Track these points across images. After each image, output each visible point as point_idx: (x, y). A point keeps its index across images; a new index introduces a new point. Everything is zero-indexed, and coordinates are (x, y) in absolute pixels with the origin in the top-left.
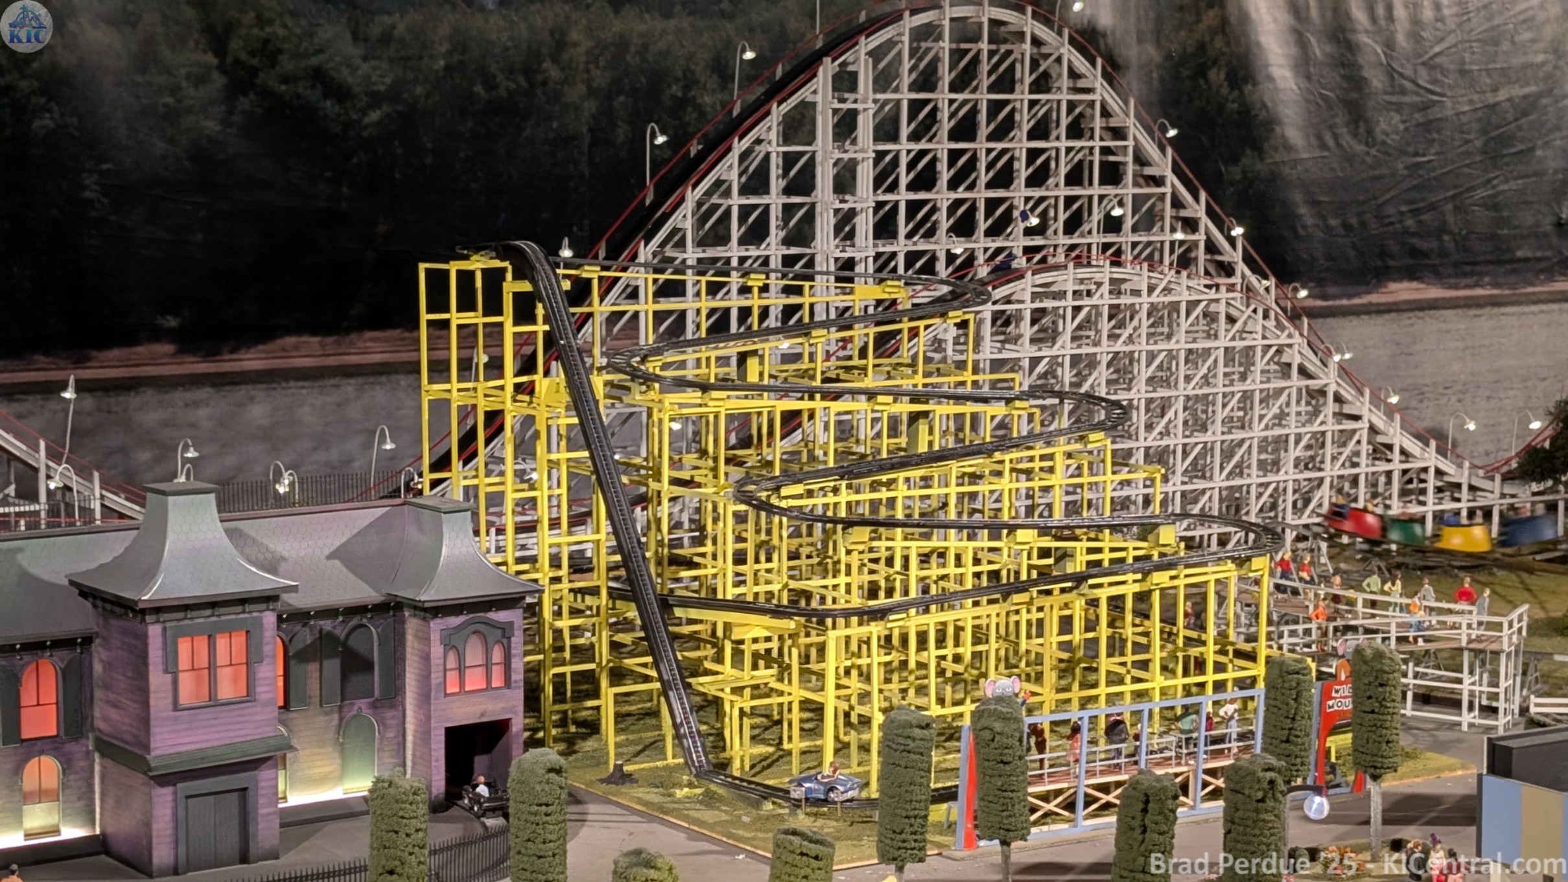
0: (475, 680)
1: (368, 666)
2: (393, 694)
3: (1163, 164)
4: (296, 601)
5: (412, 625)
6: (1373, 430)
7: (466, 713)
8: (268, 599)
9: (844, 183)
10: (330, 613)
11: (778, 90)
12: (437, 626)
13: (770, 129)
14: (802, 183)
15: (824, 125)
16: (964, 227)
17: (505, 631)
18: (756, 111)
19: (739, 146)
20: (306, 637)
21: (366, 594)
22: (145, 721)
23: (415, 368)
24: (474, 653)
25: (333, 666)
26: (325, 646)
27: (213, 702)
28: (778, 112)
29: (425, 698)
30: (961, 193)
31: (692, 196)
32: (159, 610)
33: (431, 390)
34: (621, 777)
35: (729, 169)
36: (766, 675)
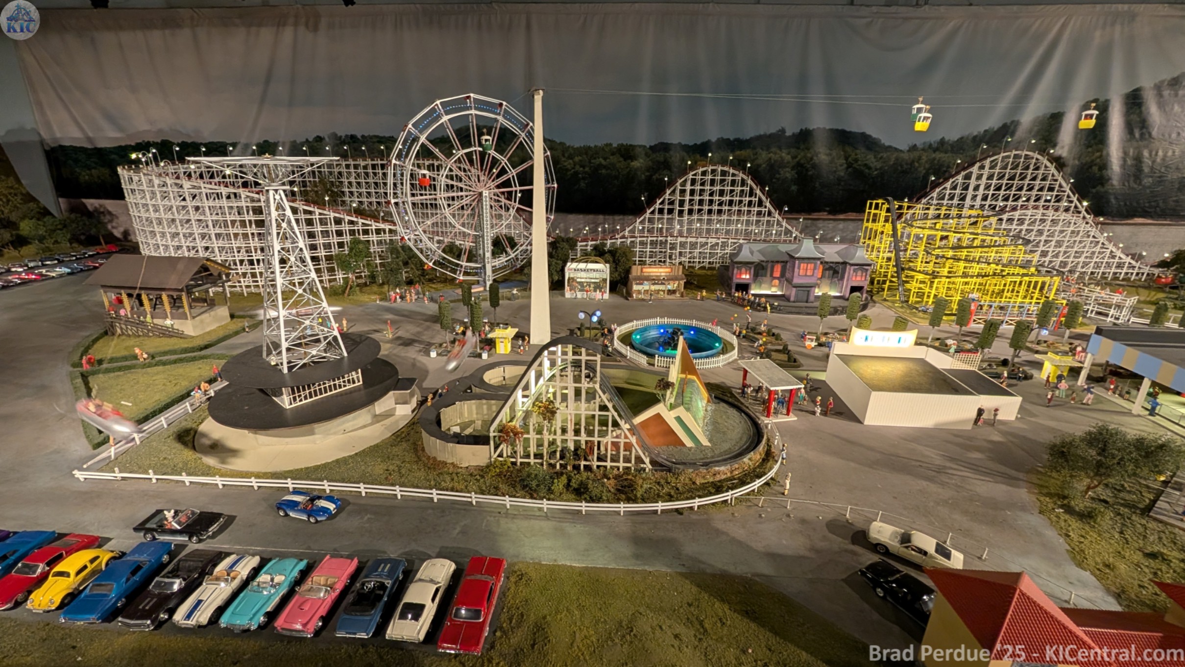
0: (859, 278)
1: (838, 273)
2: (842, 278)
3: (1067, 187)
4: (827, 260)
5: (848, 267)
6: (1112, 252)
7: (855, 284)
8: (819, 259)
9: (976, 188)
10: (832, 263)
11: (964, 169)
12: (853, 268)
13: (960, 178)
14: (966, 188)
15: (974, 177)
16: (1006, 199)
17: (867, 270)
18: (958, 173)
19: (951, 180)
20: (827, 266)
21: (840, 260)
22: (793, 276)
23: (863, 220)
24: (859, 273)
25: (831, 272)
26: (830, 268)
27: (806, 275)
28: (963, 173)
29: (848, 280)
30: (1008, 192)
31: (938, 190)
32: (798, 258)
33: (865, 224)
34: (885, 300)
35: (948, 185)
36: (922, 286)
